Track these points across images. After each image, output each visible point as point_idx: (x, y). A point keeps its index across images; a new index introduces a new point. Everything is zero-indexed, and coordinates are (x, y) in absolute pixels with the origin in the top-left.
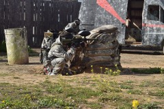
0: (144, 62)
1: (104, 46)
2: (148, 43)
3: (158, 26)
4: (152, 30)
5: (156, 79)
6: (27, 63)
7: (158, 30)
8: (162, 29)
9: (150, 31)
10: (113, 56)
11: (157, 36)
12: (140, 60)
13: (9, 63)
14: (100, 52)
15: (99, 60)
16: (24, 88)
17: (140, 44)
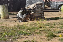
0: (52, 15)
1: (38, 10)
2: (53, 8)
3: (57, 1)
4: (54, 2)
5: (58, 22)
6: (8, 18)
7: (57, 2)
8: (58, 2)
9: (54, 3)
10: (41, 14)
11: (56, 5)
12: (50, 14)
13: (1, 18)
14: (36, 12)
15: (36, 15)
16: (10, 28)
17: (50, 8)
